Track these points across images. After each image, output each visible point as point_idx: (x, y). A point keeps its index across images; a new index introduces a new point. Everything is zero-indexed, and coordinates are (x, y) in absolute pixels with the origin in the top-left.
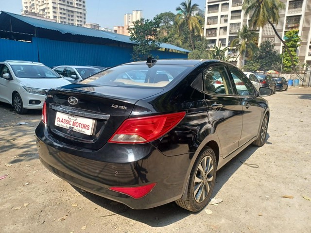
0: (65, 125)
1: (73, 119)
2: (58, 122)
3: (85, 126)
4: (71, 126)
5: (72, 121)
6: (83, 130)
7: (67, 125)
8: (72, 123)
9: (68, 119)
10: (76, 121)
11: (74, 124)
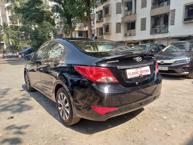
0: (136, 75)
1: (139, 70)
2: (130, 76)
3: (147, 71)
4: (140, 74)
5: (139, 71)
6: (146, 73)
7: (137, 74)
8: (139, 72)
9: (136, 71)
10: (142, 70)
11: (141, 72)
